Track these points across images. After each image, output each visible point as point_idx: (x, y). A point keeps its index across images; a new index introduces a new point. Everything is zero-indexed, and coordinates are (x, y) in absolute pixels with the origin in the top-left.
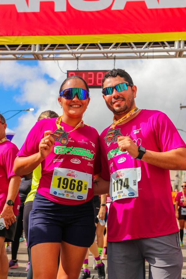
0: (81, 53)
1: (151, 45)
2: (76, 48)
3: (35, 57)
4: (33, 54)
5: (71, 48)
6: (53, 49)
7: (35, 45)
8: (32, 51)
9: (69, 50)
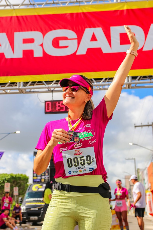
0: (55, 88)
1: (107, 80)
2: (51, 84)
3: (20, 91)
4: (19, 89)
5: (47, 84)
6: (33, 85)
7: (20, 83)
8: (17, 87)
9: (45, 85)
